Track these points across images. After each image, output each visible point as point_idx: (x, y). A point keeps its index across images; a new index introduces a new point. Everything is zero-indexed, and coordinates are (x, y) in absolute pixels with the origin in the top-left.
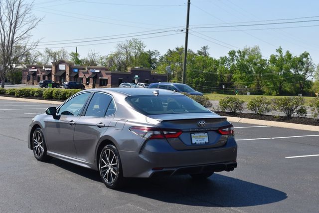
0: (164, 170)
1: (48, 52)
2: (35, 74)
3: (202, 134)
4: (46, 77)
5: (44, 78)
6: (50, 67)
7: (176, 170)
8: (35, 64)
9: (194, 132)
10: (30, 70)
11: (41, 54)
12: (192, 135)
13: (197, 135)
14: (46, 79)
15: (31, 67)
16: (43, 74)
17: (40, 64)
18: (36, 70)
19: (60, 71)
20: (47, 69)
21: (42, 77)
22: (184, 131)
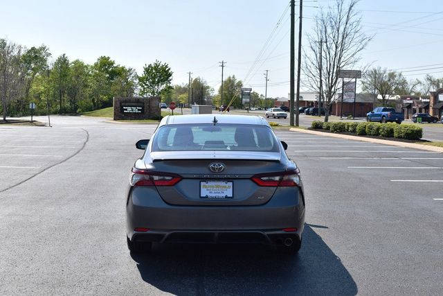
0: (149, 232)
1: (429, 79)
2: (410, 106)
3: (222, 184)
4: (423, 110)
5: (420, 111)
6: (428, 98)
7: (167, 234)
8: (413, 94)
9: (206, 180)
10: (405, 102)
11: (419, 82)
12: (203, 183)
13: (211, 184)
14: (423, 113)
15: (405, 99)
16: (420, 106)
17: (418, 94)
18: (411, 102)
19: (440, 102)
20: (424, 100)
21: (418, 111)
22: (185, 176)
